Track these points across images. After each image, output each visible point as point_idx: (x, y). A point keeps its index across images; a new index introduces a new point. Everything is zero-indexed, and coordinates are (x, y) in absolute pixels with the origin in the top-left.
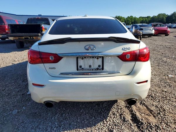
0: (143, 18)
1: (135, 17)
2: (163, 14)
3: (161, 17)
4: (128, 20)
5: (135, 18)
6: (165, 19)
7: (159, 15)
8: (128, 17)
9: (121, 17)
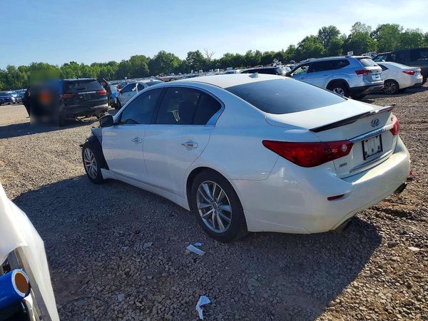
0: (101, 65)
1: (83, 64)
2: (139, 57)
3: (138, 62)
4: (67, 73)
5: (83, 67)
6: (146, 67)
7: (133, 58)
8: (66, 65)
9: (48, 65)
